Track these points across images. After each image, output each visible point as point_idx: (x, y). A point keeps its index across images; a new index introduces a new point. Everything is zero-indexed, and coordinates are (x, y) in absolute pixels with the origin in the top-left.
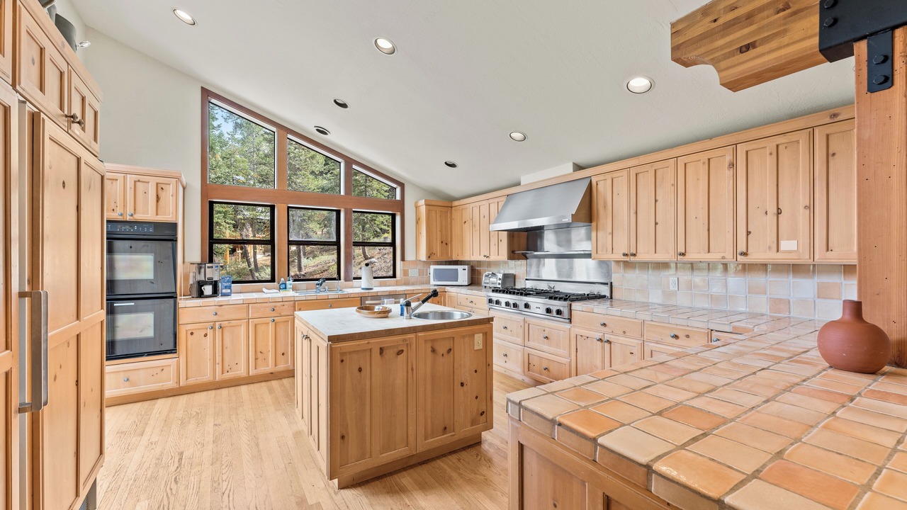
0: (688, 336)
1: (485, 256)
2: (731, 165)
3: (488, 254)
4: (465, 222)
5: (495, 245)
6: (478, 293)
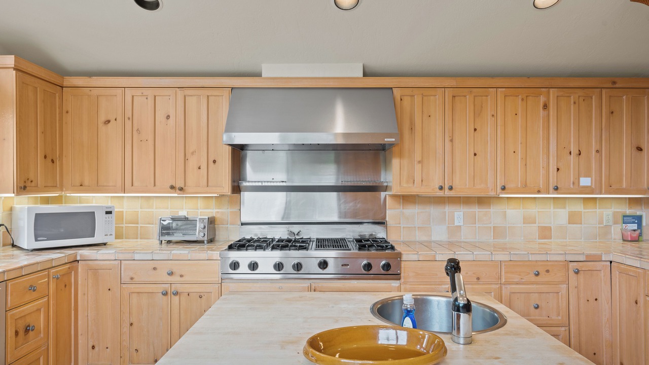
0: (548, 271)
1: (172, 187)
2: (545, 107)
3: (179, 184)
4: (109, 121)
5: (199, 168)
6: (189, 255)
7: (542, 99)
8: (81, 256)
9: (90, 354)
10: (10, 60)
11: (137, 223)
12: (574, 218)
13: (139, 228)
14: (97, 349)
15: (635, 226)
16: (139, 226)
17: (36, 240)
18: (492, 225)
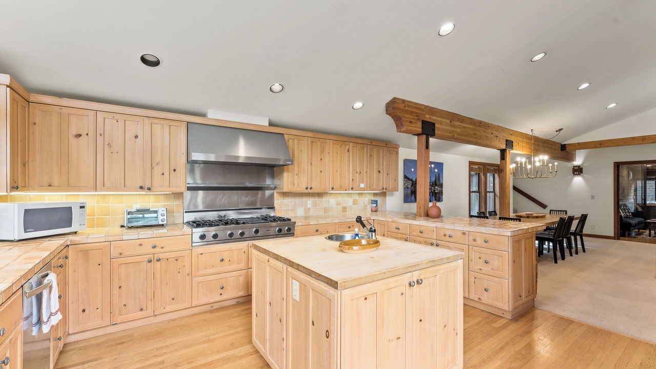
1: (141, 188)
2: (348, 151)
3: (148, 185)
4: (80, 135)
5: (163, 174)
6: (168, 233)
7: (347, 147)
8: (71, 241)
9: (81, 317)
10: (6, 79)
11: (94, 216)
12: (355, 202)
13: (96, 219)
14: (87, 311)
15: (375, 205)
16: (96, 217)
17: (25, 232)
18: (323, 207)
